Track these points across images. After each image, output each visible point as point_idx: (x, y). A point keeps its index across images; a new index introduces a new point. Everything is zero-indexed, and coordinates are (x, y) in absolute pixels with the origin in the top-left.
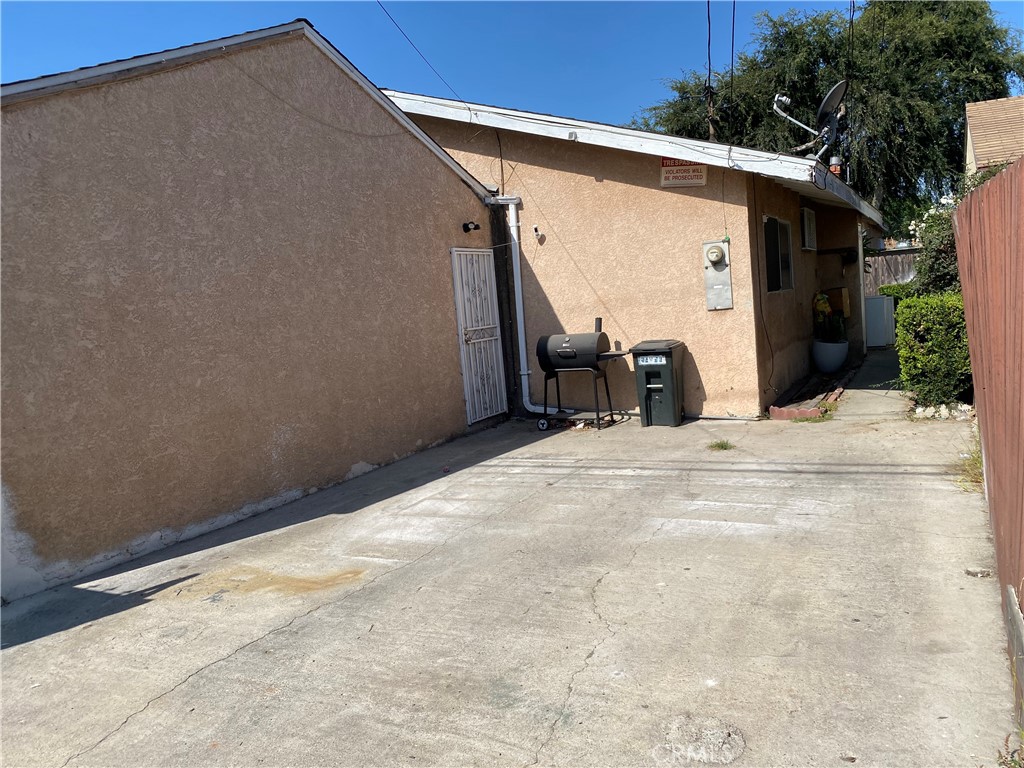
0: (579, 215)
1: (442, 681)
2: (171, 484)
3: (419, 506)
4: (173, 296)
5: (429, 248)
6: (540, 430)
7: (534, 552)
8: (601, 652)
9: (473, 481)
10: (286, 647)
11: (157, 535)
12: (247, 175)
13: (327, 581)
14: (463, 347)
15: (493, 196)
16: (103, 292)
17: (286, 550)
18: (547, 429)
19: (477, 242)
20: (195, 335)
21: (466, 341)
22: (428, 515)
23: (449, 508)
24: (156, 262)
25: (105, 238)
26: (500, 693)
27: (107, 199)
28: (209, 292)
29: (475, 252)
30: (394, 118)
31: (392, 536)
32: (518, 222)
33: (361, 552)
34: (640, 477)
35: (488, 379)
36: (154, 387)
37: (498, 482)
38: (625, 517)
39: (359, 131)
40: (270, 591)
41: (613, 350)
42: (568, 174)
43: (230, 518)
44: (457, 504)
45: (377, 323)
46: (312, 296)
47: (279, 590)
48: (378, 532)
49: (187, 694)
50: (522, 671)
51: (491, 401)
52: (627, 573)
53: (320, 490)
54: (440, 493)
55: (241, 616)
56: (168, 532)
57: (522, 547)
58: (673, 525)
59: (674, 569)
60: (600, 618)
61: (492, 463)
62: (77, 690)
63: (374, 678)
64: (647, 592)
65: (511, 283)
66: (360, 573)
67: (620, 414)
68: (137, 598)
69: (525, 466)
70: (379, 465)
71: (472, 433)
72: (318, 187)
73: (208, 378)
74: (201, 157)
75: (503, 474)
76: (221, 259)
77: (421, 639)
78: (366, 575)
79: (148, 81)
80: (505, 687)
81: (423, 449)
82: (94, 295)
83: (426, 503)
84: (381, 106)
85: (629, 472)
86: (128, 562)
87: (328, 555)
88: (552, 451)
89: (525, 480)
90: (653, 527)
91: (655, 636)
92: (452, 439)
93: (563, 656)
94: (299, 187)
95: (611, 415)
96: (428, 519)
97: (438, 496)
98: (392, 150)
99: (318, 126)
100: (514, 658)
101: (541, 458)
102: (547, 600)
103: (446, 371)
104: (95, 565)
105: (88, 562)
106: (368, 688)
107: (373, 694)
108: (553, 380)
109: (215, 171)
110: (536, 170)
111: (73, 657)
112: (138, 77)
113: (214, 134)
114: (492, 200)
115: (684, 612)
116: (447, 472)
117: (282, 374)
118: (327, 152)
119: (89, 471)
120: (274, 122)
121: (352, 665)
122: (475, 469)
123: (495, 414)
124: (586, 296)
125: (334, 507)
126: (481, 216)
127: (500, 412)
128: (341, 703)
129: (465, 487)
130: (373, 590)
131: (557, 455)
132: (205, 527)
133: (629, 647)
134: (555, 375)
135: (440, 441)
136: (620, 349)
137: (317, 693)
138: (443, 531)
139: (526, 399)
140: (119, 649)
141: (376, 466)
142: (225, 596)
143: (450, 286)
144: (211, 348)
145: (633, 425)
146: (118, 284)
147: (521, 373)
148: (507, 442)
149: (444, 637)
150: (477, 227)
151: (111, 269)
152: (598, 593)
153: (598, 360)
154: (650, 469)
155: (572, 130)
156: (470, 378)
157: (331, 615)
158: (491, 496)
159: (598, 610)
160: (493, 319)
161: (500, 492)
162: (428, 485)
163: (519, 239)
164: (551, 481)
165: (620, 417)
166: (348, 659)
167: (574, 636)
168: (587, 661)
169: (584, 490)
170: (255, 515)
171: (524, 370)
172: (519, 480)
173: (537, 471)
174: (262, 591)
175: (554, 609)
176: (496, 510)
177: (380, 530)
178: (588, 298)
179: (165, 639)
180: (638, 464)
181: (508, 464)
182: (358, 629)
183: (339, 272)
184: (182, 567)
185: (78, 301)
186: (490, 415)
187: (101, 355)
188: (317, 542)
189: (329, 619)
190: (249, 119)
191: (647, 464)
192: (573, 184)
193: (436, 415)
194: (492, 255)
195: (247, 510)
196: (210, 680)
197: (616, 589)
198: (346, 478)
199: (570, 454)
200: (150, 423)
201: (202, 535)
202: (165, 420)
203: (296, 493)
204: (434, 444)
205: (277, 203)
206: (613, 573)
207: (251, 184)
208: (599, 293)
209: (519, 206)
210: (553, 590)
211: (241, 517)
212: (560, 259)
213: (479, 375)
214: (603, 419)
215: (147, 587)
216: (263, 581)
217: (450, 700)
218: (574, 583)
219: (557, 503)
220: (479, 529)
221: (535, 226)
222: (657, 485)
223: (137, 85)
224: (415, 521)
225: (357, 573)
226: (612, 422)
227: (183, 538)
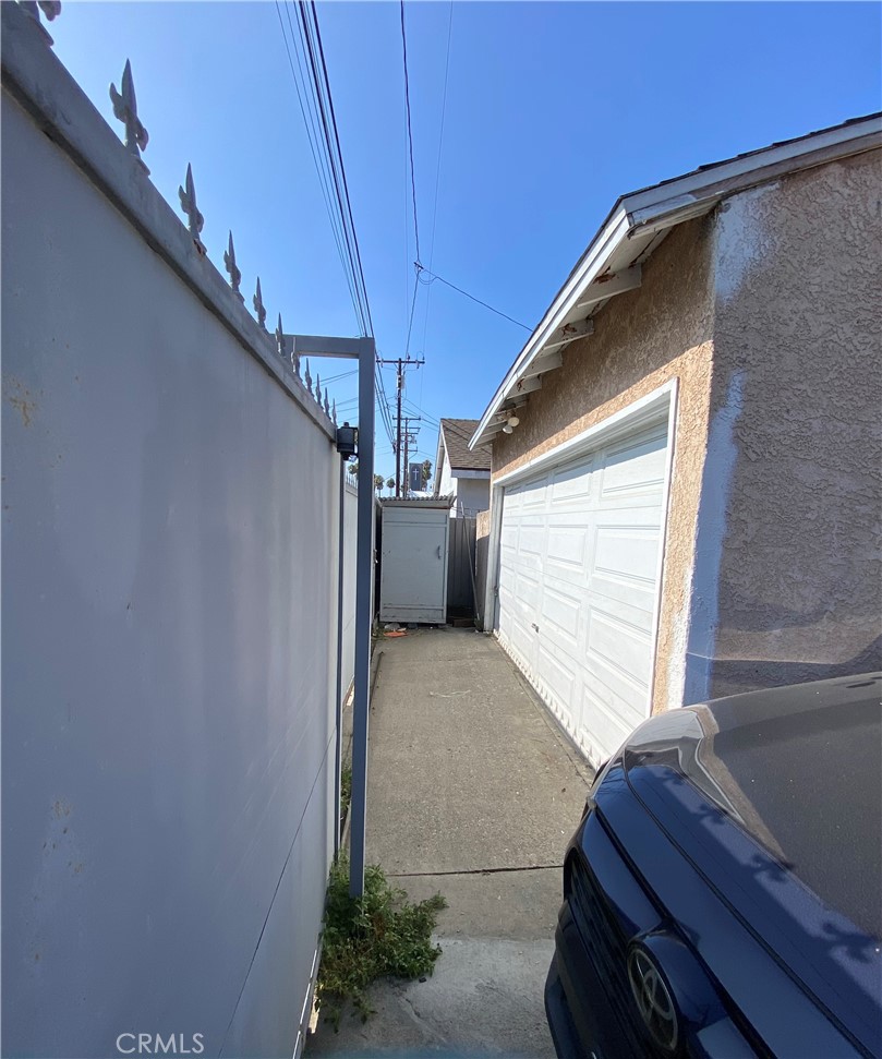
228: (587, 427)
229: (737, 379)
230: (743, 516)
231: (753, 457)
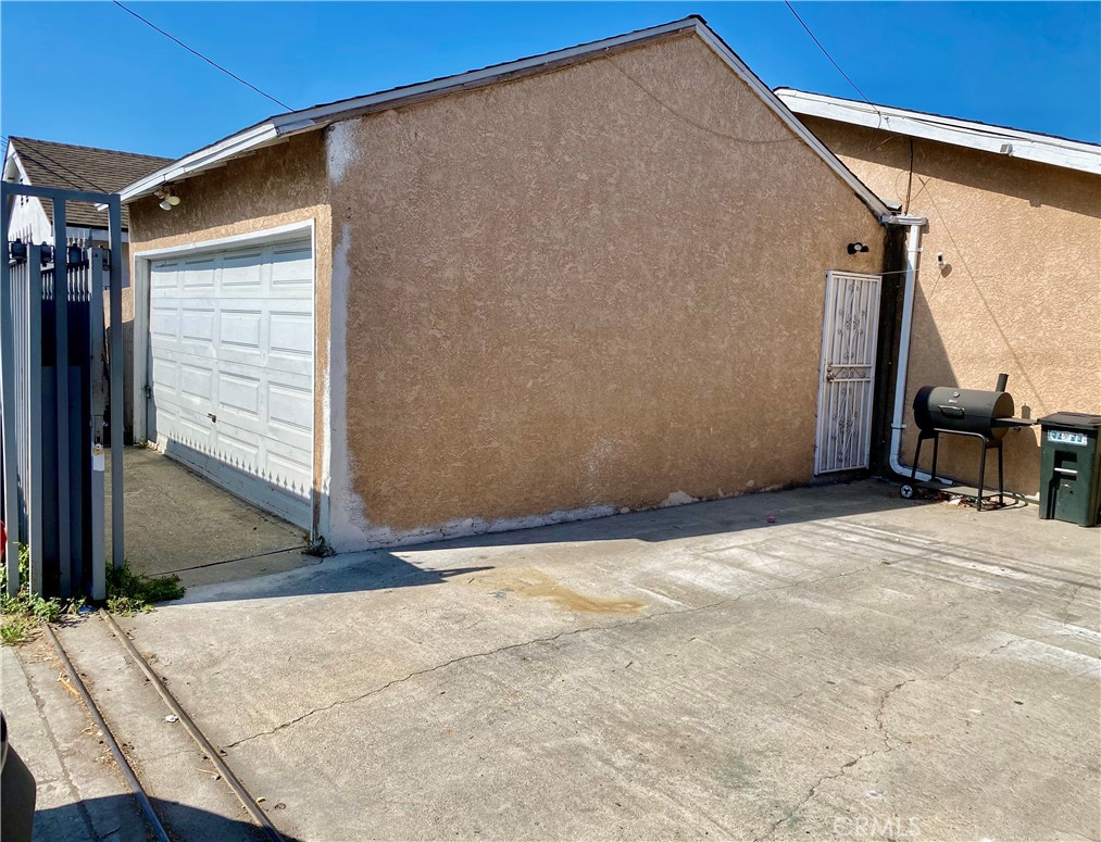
0: (1000, 245)
1: (679, 740)
2: (489, 476)
3: (727, 552)
4: (519, 297)
5: (801, 268)
6: (902, 497)
7: (833, 634)
8: (866, 764)
9: (797, 538)
10: (544, 659)
11: (469, 521)
12: (611, 180)
13: (604, 605)
14: (824, 385)
15: (894, 214)
16: (457, 287)
17: (578, 564)
18: (911, 498)
19: (863, 267)
20: (533, 337)
21: (828, 379)
22: (732, 565)
23: (758, 563)
24: (509, 262)
25: (467, 235)
26: (734, 771)
27: (473, 197)
28: (553, 296)
29: (858, 277)
30: (783, 122)
31: (686, 577)
32: (919, 247)
33: (648, 585)
34: (1007, 579)
35: (849, 425)
36: (489, 382)
37: (826, 547)
38: (963, 622)
39: (740, 136)
40: (550, 601)
41: (1018, 416)
42: (995, 195)
43: (538, 521)
44: (768, 561)
45: (722, 347)
46: (657, 311)
47: (558, 602)
48: (673, 569)
49: (444, 677)
50: (766, 757)
51: (848, 452)
52: (938, 686)
53: (633, 511)
54: (753, 544)
55: (515, 617)
56: (480, 521)
57: (823, 626)
58: (1023, 646)
59: (1000, 698)
60: (881, 727)
61: (827, 524)
62: (361, 646)
63: (612, 717)
64: (953, 715)
65: (898, 318)
66: (640, 605)
67: (1014, 497)
68: (436, 577)
69: (866, 536)
70: (700, 498)
71: (815, 485)
72: (684, 196)
73: (540, 380)
74: (567, 159)
75: (836, 539)
76: (571, 265)
77: (674, 691)
78: (644, 610)
79: (528, 83)
80: (741, 766)
81: (753, 492)
82: (448, 288)
83: (735, 551)
84: (770, 108)
85: (996, 570)
86: (438, 541)
87: (615, 579)
88: (907, 525)
89: (859, 551)
90: (996, 641)
91: (940, 767)
92: (791, 487)
93: (818, 755)
94: (663, 195)
95: (1001, 497)
96: (730, 568)
97: (751, 547)
98: (774, 158)
99: (695, 130)
100: (763, 740)
101: (889, 531)
102: (827, 691)
103: (797, 410)
104: (412, 537)
105: (406, 533)
106: (603, 723)
107: (606, 730)
108: (932, 440)
109: (579, 175)
110: (953, 188)
111: (367, 616)
112: (519, 80)
113: (583, 137)
114: (891, 219)
115: (991, 752)
116: (771, 522)
117: (612, 386)
118: (700, 158)
119: (420, 451)
120: (648, 126)
121: (596, 695)
122: (805, 526)
123: (851, 468)
124: (993, 345)
125: (640, 532)
126: (873, 237)
127: (858, 466)
128: (572, 729)
129: (785, 544)
130: (645, 627)
131: (911, 531)
132: (513, 524)
133: (902, 769)
134: (935, 435)
135: (776, 486)
136: (1029, 418)
137: (554, 713)
138: (741, 586)
139: (894, 457)
140: (405, 619)
141: (697, 500)
142: (509, 594)
143: (819, 314)
144: (547, 352)
145: (1028, 514)
146: (471, 280)
147: (894, 425)
148: (855, 503)
149: (699, 696)
150: (865, 249)
151: (467, 265)
152: (891, 699)
153: (992, 426)
154: (1026, 572)
155: (1006, 142)
156: (827, 422)
157: (596, 640)
158: (810, 561)
159: (881, 718)
160: (869, 357)
161: (822, 559)
162: (744, 531)
163: (917, 266)
164: (890, 560)
165: (1013, 501)
166: (596, 689)
167: (841, 738)
168: (844, 769)
169: (926, 578)
170: (564, 523)
171: (897, 422)
172: (850, 550)
173: (878, 544)
174: (542, 598)
175: (831, 702)
176: (809, 578)
177: (676, 568)
178: (995, 346)
179: (444, 622)
180: (1012, 563)
181: (846, 528)
182: (616, 662)
183: (691, 287)
184: (483, 558)
185: (434, 293)
186: (843, 468)
187: (446, 345)
188: (610, 563)
189: (593, 644)
190: (621, 122)
191: (1024, 565)
192: (999, 207)
193: (777, 457)
194: (880, 282)
195: (557, 516)
196: (467, 671)
197: (915, 701)
198: (662, 505)
199: (928, 533)
200: (480, 416)
201: (510, 531)
202: (494, 415)
203: (607, 510)
204: (768, 489)
205: (637, 211)
206: (919, 682)
207: (612, 189)
208: (1012, 343)
209: (924, 228)
210: (838, 681)
211: (549, 521)
212: (966, 297)
213: (838, 420)
214: (988, 498)
215: (447, 568)
216: (547, 589)
217: (679, 762)
218: (866, 680)
219: (886, 586)
220: (781, 594)
221: (940, 254)
222: (1025, 593)
223: (517, 87)
224: (715, 567)
225: (636, 605)
226: (1001, 505)
227: (491, 530)
228: (255, 229)
229: (346, 227)
230: (357, 308)
231: (360, 274)
